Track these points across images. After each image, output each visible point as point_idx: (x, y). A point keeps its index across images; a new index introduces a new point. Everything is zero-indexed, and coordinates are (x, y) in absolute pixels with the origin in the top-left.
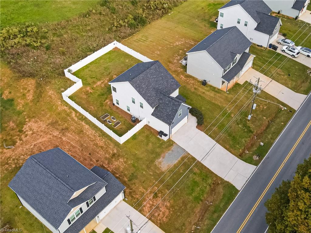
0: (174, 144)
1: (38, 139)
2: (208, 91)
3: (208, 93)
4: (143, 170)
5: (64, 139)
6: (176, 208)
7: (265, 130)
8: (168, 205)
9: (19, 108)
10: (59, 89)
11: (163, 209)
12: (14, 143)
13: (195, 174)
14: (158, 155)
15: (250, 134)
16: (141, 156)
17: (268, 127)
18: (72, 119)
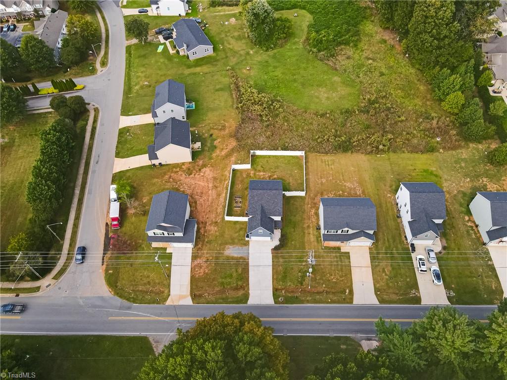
0: (247, 246)
1: (201, 181)
2: (314, 235)
3: (312, 236)
4: (217, 243)
5: (210, 192)
6: (208, 277)
8: (206, 271)
9: (214, 155)
11: (202, 271)
12: (191, 174)
13: (237, 271)
14: (233, 243)
15: (299, 285)
16: (226, 236)
18: (224, 184)
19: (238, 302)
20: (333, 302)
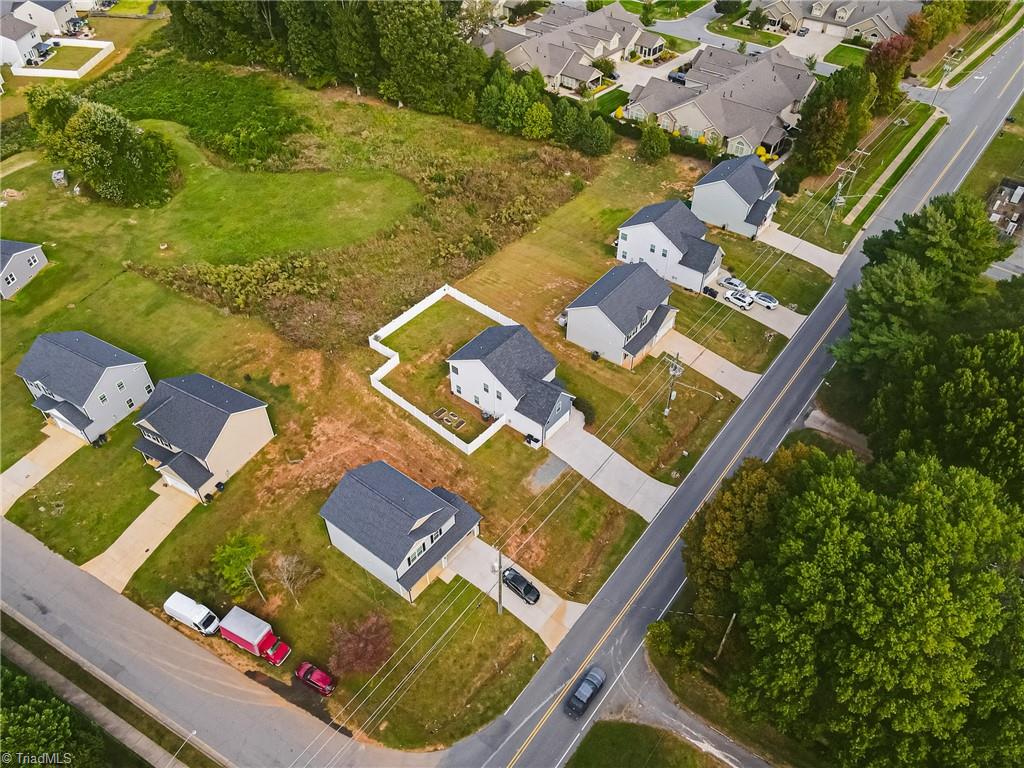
0: (550, 455)
1: (338, 448)
2: (602, 369)
3: (601, 373)
5: (378, 448)
6: (555, 547)
7: (692, 432)
8: (544, 543)
9: (300, 399)
10: (362, 368)
11: (536, 549)
12: (302, 455)
13: (582, 498)
14: (526, 472)
15: (669, 438)
16: (500, 473)
17: (697, 426)
18: (388, 416)
19: (635, 536)
20: (725, 420)
